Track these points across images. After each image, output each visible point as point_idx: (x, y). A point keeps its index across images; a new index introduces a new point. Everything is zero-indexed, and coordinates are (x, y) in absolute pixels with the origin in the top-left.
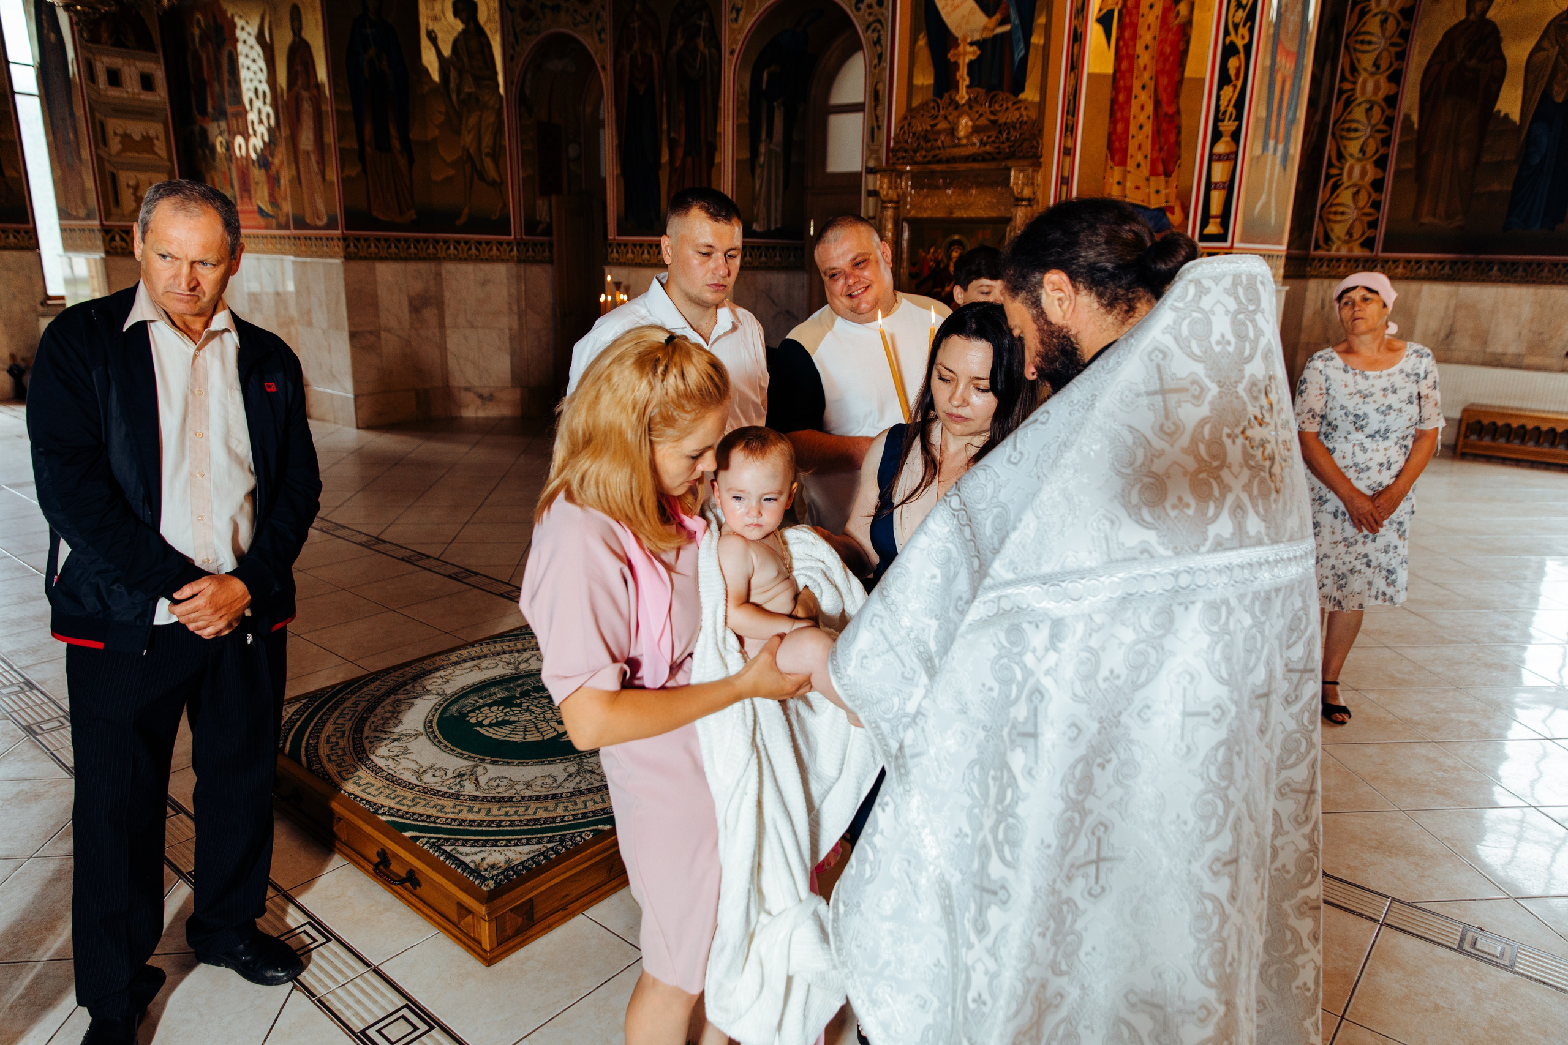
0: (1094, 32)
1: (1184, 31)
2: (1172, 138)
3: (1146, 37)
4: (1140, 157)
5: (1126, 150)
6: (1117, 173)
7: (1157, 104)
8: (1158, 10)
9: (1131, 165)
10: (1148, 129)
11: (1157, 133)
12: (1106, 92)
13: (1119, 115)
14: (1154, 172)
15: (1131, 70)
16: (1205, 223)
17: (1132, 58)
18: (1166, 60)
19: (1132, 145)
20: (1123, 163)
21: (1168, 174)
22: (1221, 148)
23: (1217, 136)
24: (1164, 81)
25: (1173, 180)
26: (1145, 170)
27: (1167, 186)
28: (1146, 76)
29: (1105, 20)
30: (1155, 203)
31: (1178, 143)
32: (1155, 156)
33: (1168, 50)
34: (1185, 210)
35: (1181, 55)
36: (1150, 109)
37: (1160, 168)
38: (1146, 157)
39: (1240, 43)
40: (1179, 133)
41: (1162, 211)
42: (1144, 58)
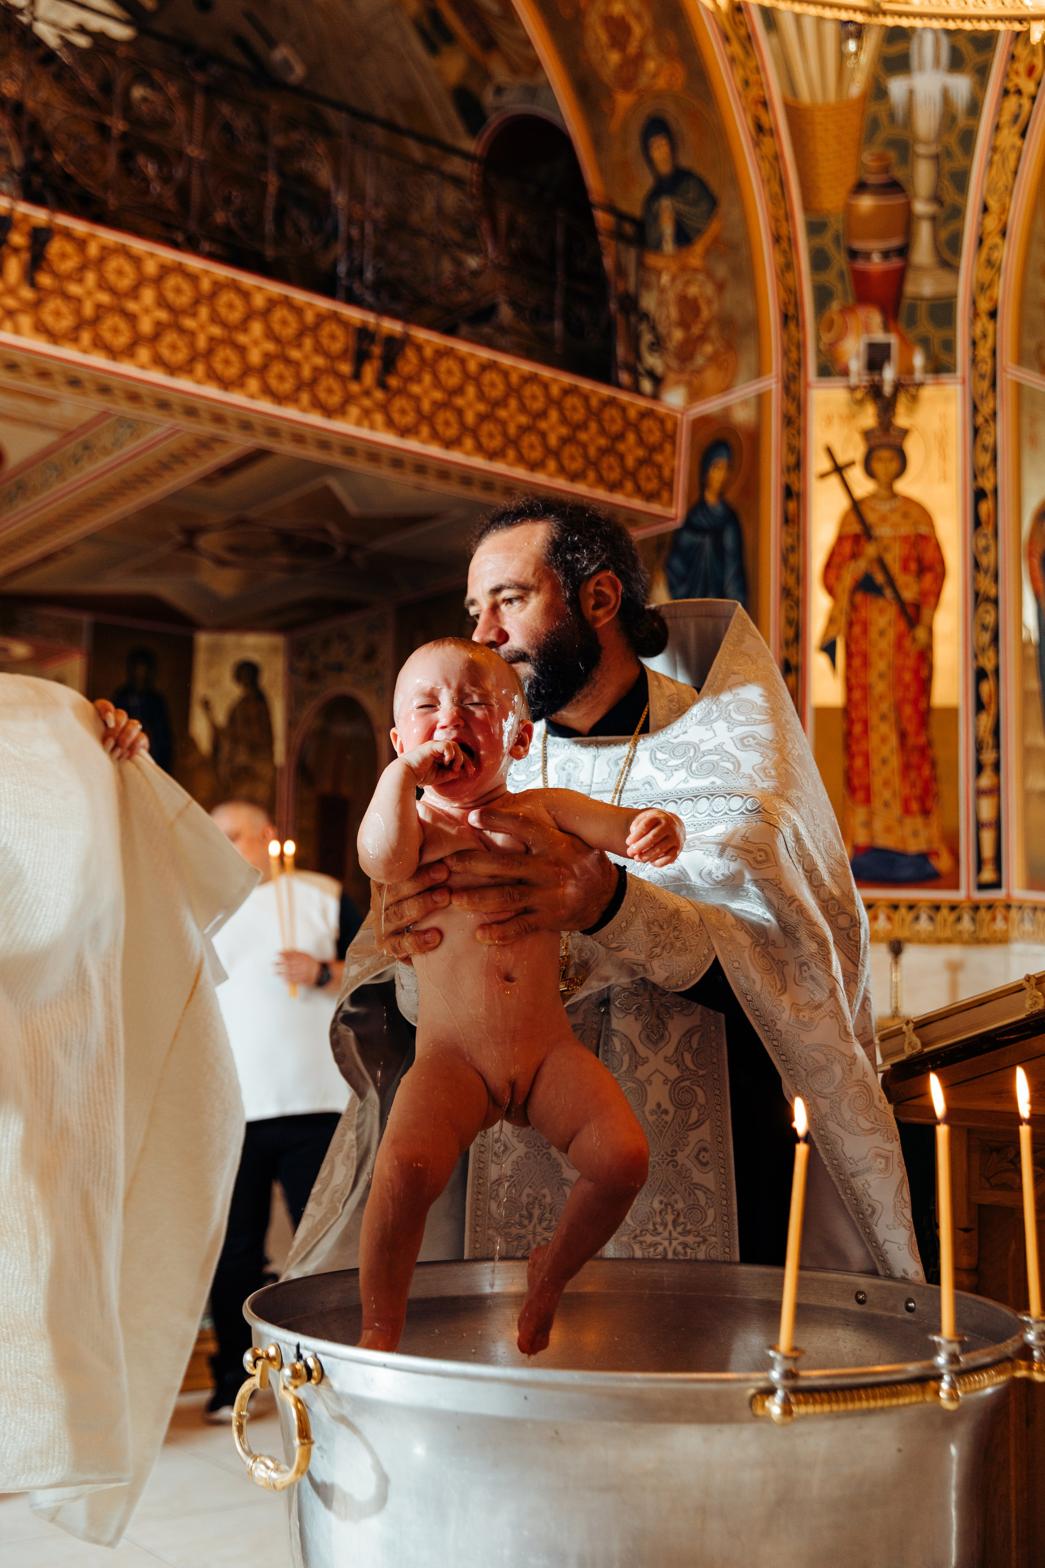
0: (818, 662)
1: (925, 657)
2: (926, 772)
3: (880, 665)
4: (887, 794)
5: (867, 789)
6: (860, 814)
7: (903, 736)
8: (891, 635)
9: (877, 803)
10: (895, 762)
11: (906, 768)
12: (838, 727)
13: (855, 748)
14: (907, 810)
15: (865, 698)
16: (979, 868)
17: (866, 689)
18: (907, 687)
19: (877, 783)
20: (868, 800)
21: (926, 812)
22: (986, 781)
23: (979, 768)
24: (908, 710)
25: (934, 820)
26: (896, 809)
27: (927, 825)
28: (885, 707)
29: (829, 649)
30: (914, 846)
31: (934, 778)
32: (907, 791)
33: (908, 677)
34: (955, 854)
35: (924, 684)
36: (894, 740)
37: (915, 806)
38: (894, 794)
39: (989, 666)
40: (933, 765)
41: (924, 857)
42: (880, 687)
